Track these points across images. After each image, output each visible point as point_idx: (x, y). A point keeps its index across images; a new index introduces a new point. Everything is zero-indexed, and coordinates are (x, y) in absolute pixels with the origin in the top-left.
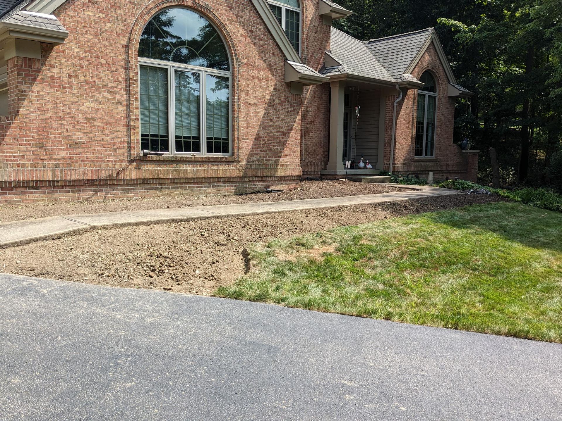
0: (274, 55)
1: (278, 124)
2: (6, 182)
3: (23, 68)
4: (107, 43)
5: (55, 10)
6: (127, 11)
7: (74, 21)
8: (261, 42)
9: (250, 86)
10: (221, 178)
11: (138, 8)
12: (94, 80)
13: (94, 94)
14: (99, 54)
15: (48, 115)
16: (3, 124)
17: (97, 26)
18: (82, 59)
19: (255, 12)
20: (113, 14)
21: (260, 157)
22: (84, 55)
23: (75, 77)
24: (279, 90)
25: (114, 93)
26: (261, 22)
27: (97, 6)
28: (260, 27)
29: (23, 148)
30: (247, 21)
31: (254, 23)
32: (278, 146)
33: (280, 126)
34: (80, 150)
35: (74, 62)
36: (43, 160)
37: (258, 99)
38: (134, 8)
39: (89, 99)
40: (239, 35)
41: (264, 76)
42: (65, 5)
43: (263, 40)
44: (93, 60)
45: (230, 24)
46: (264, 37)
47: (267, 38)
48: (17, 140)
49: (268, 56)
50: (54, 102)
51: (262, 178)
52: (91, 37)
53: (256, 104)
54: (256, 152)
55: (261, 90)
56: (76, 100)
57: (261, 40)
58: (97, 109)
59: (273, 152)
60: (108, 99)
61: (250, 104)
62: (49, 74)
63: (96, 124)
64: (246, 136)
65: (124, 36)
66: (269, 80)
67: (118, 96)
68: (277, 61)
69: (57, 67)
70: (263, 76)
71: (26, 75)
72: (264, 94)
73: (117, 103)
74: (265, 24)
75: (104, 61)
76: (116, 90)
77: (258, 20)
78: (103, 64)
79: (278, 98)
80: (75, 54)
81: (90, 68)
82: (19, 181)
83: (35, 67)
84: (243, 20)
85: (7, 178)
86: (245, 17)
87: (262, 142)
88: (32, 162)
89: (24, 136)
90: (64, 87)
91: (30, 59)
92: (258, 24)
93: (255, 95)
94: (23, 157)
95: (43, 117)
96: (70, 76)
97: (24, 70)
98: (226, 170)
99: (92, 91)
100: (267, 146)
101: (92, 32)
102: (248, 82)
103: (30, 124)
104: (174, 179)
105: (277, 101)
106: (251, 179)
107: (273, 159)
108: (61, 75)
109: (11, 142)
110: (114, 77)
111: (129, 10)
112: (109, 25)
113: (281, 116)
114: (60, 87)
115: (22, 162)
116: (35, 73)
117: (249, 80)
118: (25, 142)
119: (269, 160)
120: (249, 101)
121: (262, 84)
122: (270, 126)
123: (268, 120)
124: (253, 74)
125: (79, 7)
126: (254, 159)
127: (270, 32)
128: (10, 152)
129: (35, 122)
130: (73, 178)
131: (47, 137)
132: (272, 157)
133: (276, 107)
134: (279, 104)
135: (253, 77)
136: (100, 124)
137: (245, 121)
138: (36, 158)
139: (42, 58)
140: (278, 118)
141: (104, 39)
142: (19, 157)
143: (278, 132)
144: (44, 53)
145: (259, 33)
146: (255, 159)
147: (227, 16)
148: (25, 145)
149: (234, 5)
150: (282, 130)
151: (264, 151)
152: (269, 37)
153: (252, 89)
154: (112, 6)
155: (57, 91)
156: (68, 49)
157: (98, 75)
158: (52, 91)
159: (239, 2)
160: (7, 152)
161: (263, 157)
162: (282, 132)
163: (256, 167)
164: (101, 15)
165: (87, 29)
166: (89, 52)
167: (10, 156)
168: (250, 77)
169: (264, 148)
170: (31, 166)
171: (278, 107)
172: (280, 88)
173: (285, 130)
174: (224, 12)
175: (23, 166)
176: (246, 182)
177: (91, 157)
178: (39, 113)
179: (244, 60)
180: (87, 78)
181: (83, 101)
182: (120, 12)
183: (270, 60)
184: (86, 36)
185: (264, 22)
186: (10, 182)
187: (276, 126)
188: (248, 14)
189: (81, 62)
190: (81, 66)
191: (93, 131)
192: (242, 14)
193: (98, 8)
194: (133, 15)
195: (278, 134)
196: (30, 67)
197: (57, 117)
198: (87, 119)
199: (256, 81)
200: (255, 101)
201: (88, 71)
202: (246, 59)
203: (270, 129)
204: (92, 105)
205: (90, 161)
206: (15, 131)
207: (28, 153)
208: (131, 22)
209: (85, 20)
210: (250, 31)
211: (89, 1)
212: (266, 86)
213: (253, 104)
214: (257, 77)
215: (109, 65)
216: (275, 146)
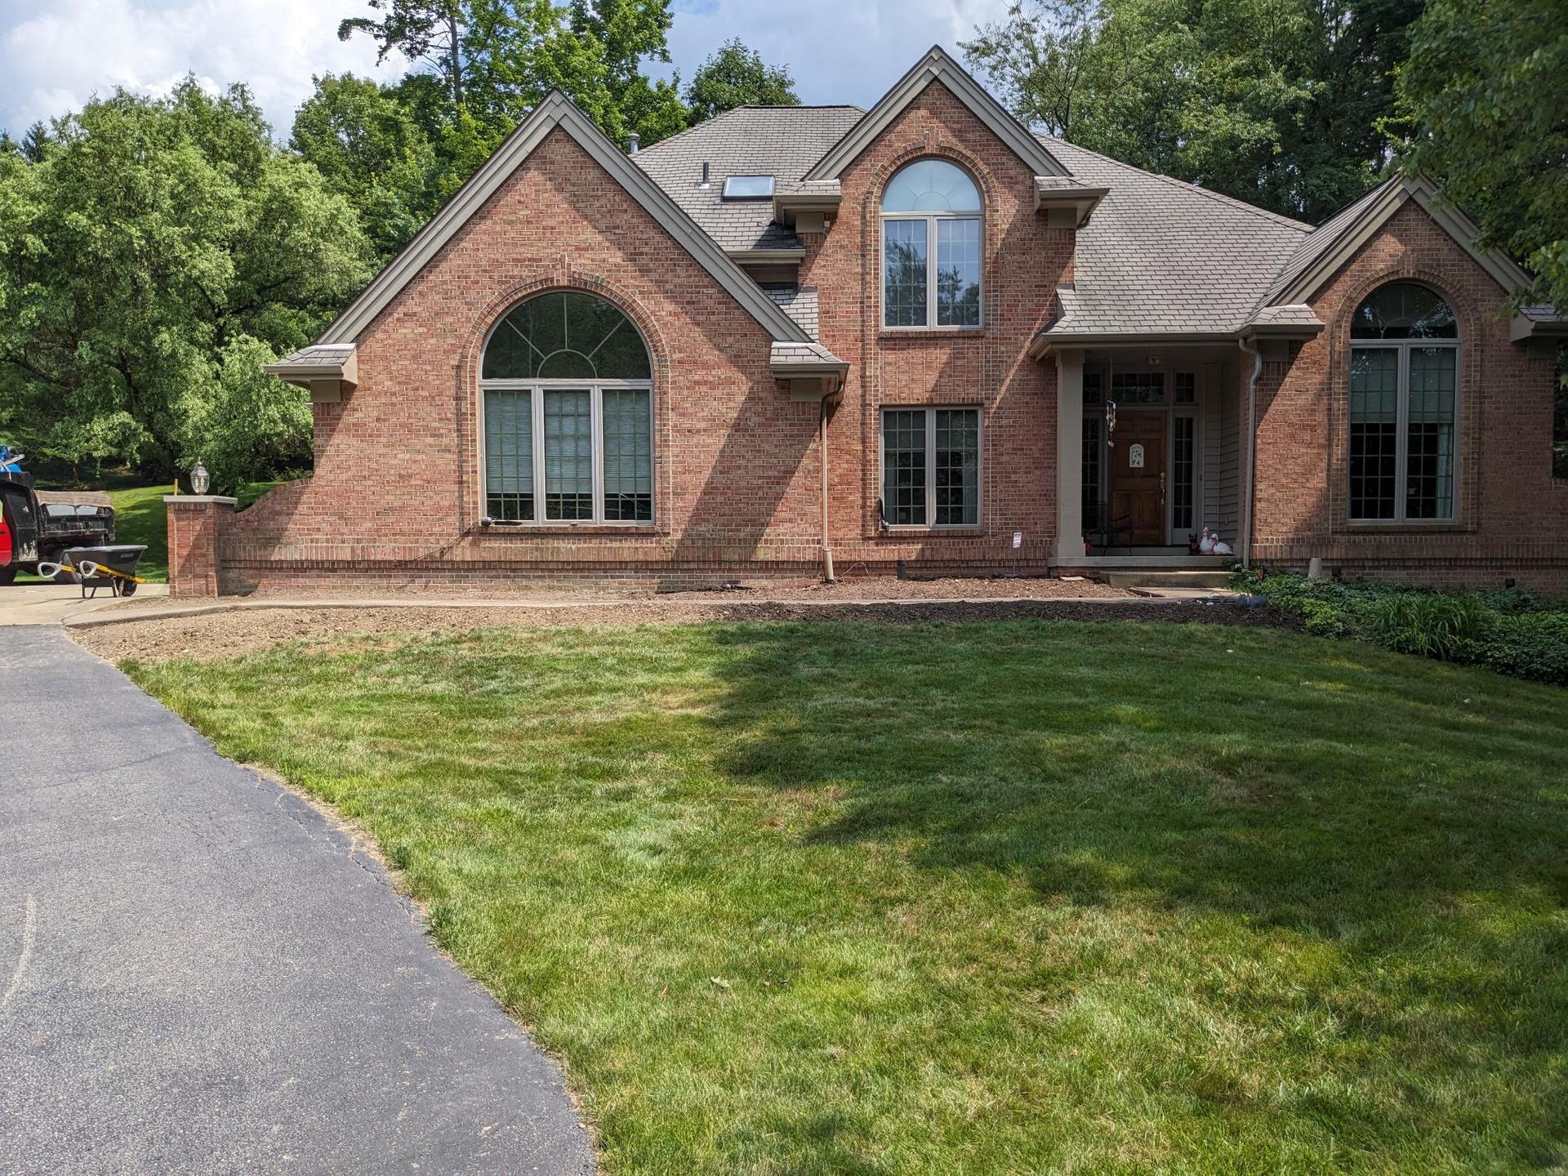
0: (746, 335)
1: (758, 463)
2: (296, 561)
3: (320, 416)
4: (429, 368)
6: (460, 316)
7: (385, 346)
8: (713, 318)
9: (690, 399)
10: (627, 562)
11: (476, 309)
12: (411, 421)
13: (410, 441)
14: (418, 384)
15: (349, 474)
17: (415, 346)
18: (393, 394)
19: (697, 267)
20: (439, 326)
21: (715, 525)
22: (397, 389)
23: (384, 420)
24: (760, 399)
25: (441, 436)
26: (710, 282)
27: (415, 318)
28: (711, 291)
29: (319, 518)
30: (681, 286)
31: (696, 287)
32: (759, 504)
33: (764, 467)
34: (392, 519)
35: (384, 400)
36: (343, 534)
37: (710, 420)
38: (470, 310)
39: (403, 448)
40: (664, 313)
41: (723, 377)
42: (372, 326)
43: (719, 314)
44: (411, 393)
45: (643, 299)
46: (723, 308)
47: (727, 308)
48: (313, 508)
49: (730, 340)
50: (357, 457)
51: (720, 564)
52: (407, 363)
53: (705, 430)
54: (707, 516)
55: (715, 403)
56: (385, 451)
57: (714, 313)
58: (415, 462)
59: (747, 515)
60: (430, 446)
61: (689, 431)
62: (351, 420)
63: (413, 482)
64: (682, 489)
65: (454, 352)
66: (734, 383)
67: (445, 441)
68: (753, 345)
69: (361, 410)
70: (719, 377)
71: (323, 425)
72: (724, 410)
73: (444, 451)
75: (425, 394)
76: (442, 431)
77: (705, 280)
78: (424, 398)
79: (757, 414)
80: (386, 389)
81: (405, 405)
82: (312, 561)
83: (334, 413)
84: (672, 287)
85: (298, 557)
86: (677, 281)
87: (720, 499)
88: (328, 537)
89: (320, 503)
90: (370, 436)
91: (328, 403)
92: (704, 287)
93: (701, 414)
94: (319, 530)
95: (344, 476)
96: (378, 420)
97: (321, 420)
98: (638, 548)
99: (409, 437)
100: (731, 504)
101: (409, 357)
102: (685, 392)
103: (328, 488)
104: (537, 562)
105: (756, 419)
106: (692, 566)
107: (748, 529)
108: (366, 419)
109: (305, 511)
110: (439, 414)
111: (463, 315)
112: (433, 341)
113: (767, 447)
114: (365, 435)
115: (316, 537)
116: (334, 421)
117: (688, 388)
118: (321, 511)
119: (738, 531)
120: (688, 426)
121: (718, 393)
122: (739, 467)
123: (733, 457)
124: (697, 378)
125: (391, 324)
126: (700, 529)
128: (303, 524)
129: (333, 484)
130: (379, 557)
131: (348, 504)
132: (747, 525)
133: (753, 430)
134: (761, 425)
135: (697, 383)
136: (419, 482)
137: (680, 462)
138: (334, 530)
139: (343, 400)
140: (759, 451)
141: (424, 363)
142: (313, 530)
143: (761, 478)
144: (346, 394)
145: (710, 302)
146: (704, 529)
147: (637, 287)
148: (321, 514)
149: (651, 266)
150: (771, 474)
151: (724, 515)
152: (733, 304)
153: (694, 405)
154: (437, 314)
155: (362, 441)
156: (376, 383)
157: (416, 414)
158: (354, 441)
160: (300, 524)
161: (724, 525)
162: (770, 477)
163: (704, 543)
164: (421, 330)
165: (401, 353)
166: (405, 383)
167: (303, 529)
168: (689, 384)
169: (726, 510)
170: (327, 541)
171: (758, 431)
172: (761, 394)
173: (776, 474)
174: (632, 281)
175: (317, 541)
176: (683, 570)
177: (405, 528)
178: (339, 472)
179: (677, 356)
180: (402, 420)
181: (395, 452)
182: (449, 319)
183: (736, 346)
184: (400, 363)
186: (302, 562)
187: (755, 467)
188: (684, 274)
189: (394, 399)
190: (393, 405)
191: (409, 493)
192: (669, 276)
193: (417, 320)
194: (468, 320)
195: (760, 482)
196: (329, 414)
197: (361, 476)
198: (401, 476)
199: (704, 389)
200: (703, 425)
201: (403, 409)
202: (680, 352)
203: (739, 472)
204: (408, 456)
205: (404, 534)
206: (310, 497)
207: (324, 525)
208: (465, 330)
209: (399, 341)
210: (688, 303)
211: (405, 315)
212: (728, 394)
213: (698, 431)
214: (706, 383)
215: (433, 398)
216: (752, 505)
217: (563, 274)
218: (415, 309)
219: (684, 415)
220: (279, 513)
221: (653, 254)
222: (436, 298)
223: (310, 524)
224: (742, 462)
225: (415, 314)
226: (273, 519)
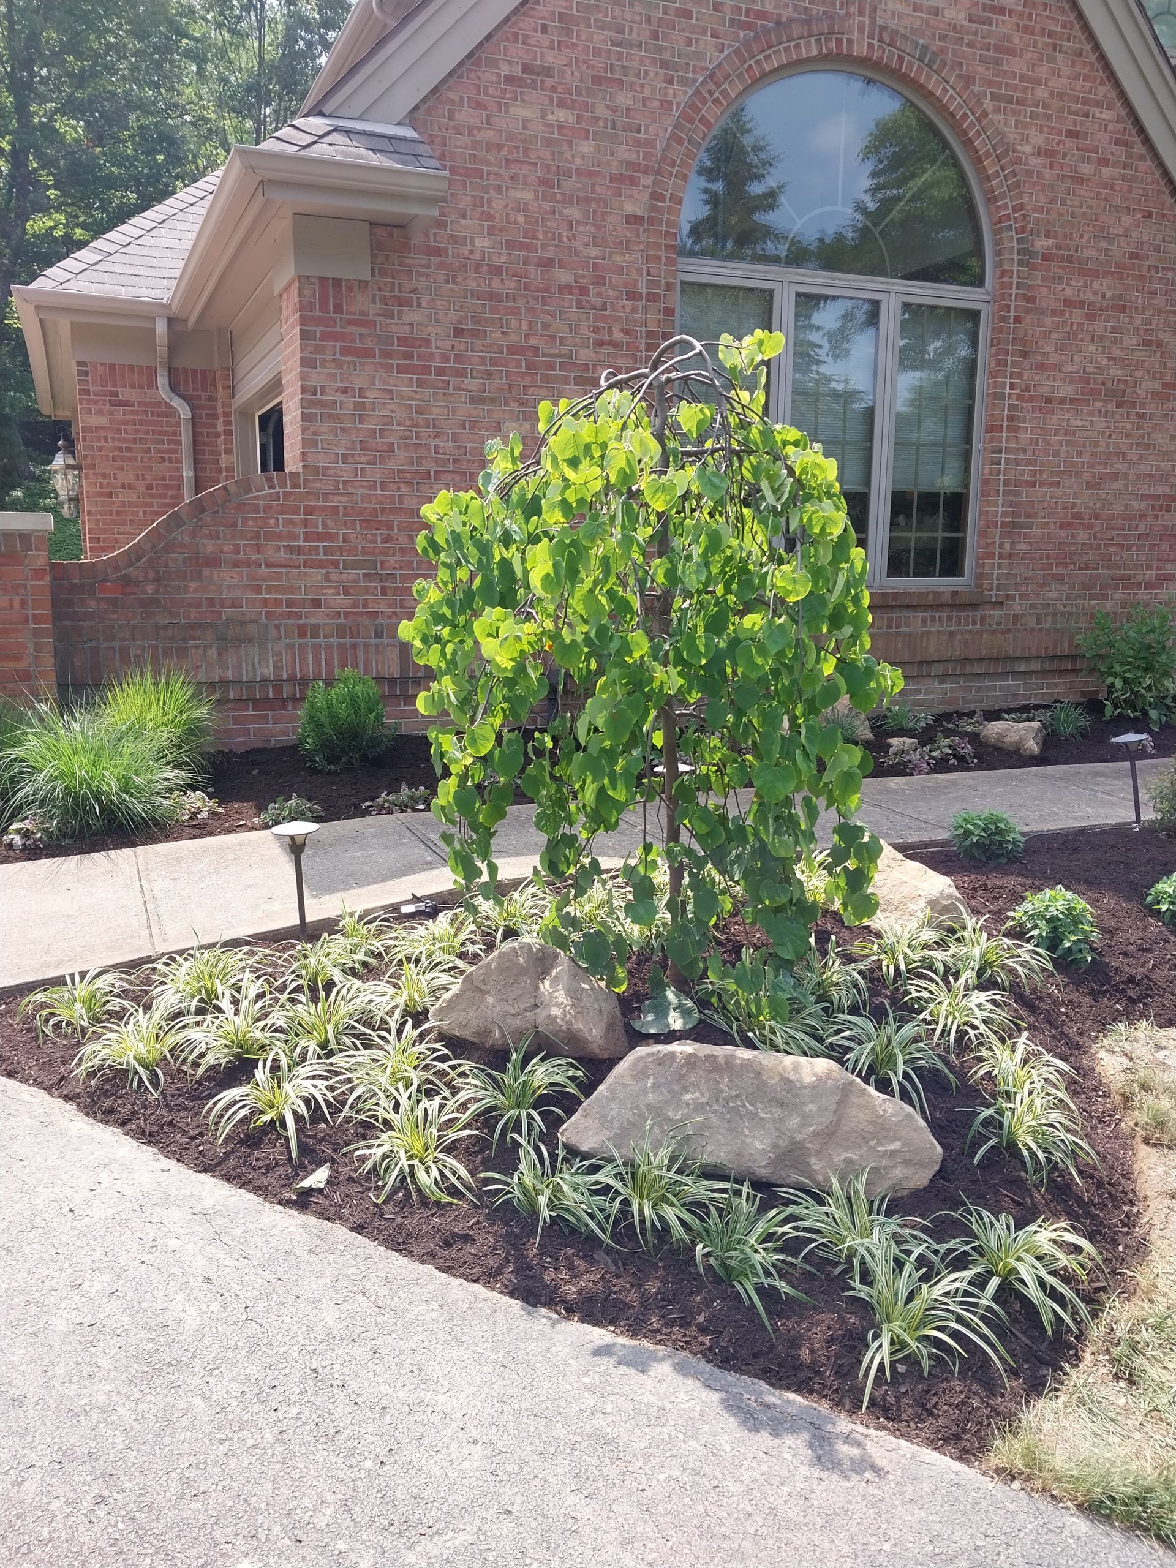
0: (1150, 215)
1: (1144, 468)
2: (265, 681)
3: (318, 313)
4: (575, 213)
5: (416, 108)
6: (647, 93)
7: (476, 145)
8: (1106, 172)
9: (1054, 336)
10: (930, 663)
11: (683, 82)
12: (533, 342)
13: (531, 391)
14: (551, 253)
15: (391, 465)
16: (256, 498)
17: (546, 153)
18: (496, 270)
19: (1093, 57)
20: (601, 111)
21: (1072, 587)
22: (504, 258)
23: (474, 334)
24: (1159, 344)
26: (1113, 95)
27: (549, 82)
28: (1107, 115)
29: (317, 575)
30: (1061, 95)
31: (1086, 102)
32: (1139, 548)
33: (1151, 476)
35: (473, 285)
36: (374, 613)
37: (1081, 380)
38: (670, 81)
39: (515, 407)
41: (1109, 294)
42: (449, 89)
43: (1116, 164)
44: (534, 274)
45: (997, 110)
46: (1120, 152)
47: (1129, 156)
48: (299, 550)
49: (1127, 220)
50: (408, 423)
52: (527, 195)
53: (1073, 401)
54: (1060, 570)
55: (1092, 348)
56: (474, 413)
57: (1105, 162)
59: (1119, 568)
61: (1049, 400)
62: (394, 329)
65: (633, 182)
66: (1123, 309)
68: (1159, 237)
69: (419, 305)
70: (1103, 296)
71: (325, 336)
72: (1104, 362)
74: (1127, 103)
75: (566, 277)
77: (1105, 90)
78: (564, 288)
79: (1152, 374)
80: (477, 256)
81: (521, 302)
83: (352, 308)
84: (1046, 95)
85: (269, 672)
86: (1054, 83)
87: (1083, 536)
88: (342, 621)
89: (320, 537)
90: (441, 371)
91: (337, 282)
92: (1098, 104)
93: (1069, 368)
94: (316, 603)
95: (375, 473)
96: (458, 332)
97: (320, 322)
98: (952, 634)
99: (528, 380)
100: (1098, 548)
101: (531, 179)
102: (1048, 320)
103: (337, 498)
107: (1119, 594)
108: (430, 329)
109: (282, 556)
110: (596, 330)
111: (653, 92)
112: (587, 147)
113: (1159, 438)
114: (426, 370)
115: (313, 621)
116: (352, 329)
117: (1054, 313)
118: (321, 556)
119: (1105, 597)
120: (1044, 391)
121: (1098, 327)
122: (1115, 477)
123: (1109, 456)
124: (1069, 292)
125: (491, 91)
126: (1050, 594)
127: (1142, 131)
128: (278, 589)
129: (351, 490)
131: (386, 540)
132: (1116, 588)
133: (1143, 405)
134: (1155, 395)
135: (1068, 303)
137: (1030, 463)
138: (355, 605)
139: (373, 276)
140: (1148, 446)
141: (568, 200)
142: (302, 603)
143: (1146, 497)
144: (380, 259)
145: (1102, 139)
146: (1054, 594)
147: (990, 83)
148: (320, 565)
149: (1016, 41)
151: (1087, 567)
152: (1139, 149)
153: (1059, 348)
154: (597, 80)
155: (421, 384)
156: (454, 239)
157: (546, 326)
158: (401, 384)
159: (1038, 27)
160: (269, 590)
161: (1084, 587)
162: (1156, 497)
163: (1054, 622)
164: (562, 116)
165: (515, 169)
166: (523, 246)
167: (277, 603)
168: (1054, 305)
169: (1091, 557)
170: (341, 631)
171: (1151, 408)
172: (1162, 336)
174: (980, 69)
175: (316, 631)
176: (1015, 674)
178: (364, 459)
179: (1041, 244)
180: (513, 338)
181: (497, 416)
182: (624, 99)
183: (1134, 234)
184: (513, 193)
185: (1122, 95)
186: (278, 684)
187: (1138, 476)
188: (1066, 71)
189: (496, 283)
190: (494, 297)
192: (1043, 71)
193: (554, 89)
194: (666, 106)
195: (1143, 505)
196: (338, 309)
197: (417, 472)
199: (1078, 314)
200: (1067, 391)
201: (516, 312)
202: (1048, 237)
203: (1116, 485)
206: (291, 522)
207: (329, 591)
208: (659, 130)
209: (510, 137)
210: (1070, 134)
211: (526, 68)
212: (1114, 330)
213: (1062, 401)
214: (1082, 303)
215: (584, 291)
216: (1129, 548)
217: (861, 30)
218: (551, 59)
219: (1041, 367)
220: (213, 562)
221: (1021, 15)
222: (599, 36)
223: (291, 589)
224: (1120, 466)
225: (548, 72)
226: (199, 577)
